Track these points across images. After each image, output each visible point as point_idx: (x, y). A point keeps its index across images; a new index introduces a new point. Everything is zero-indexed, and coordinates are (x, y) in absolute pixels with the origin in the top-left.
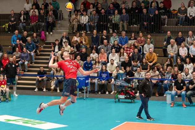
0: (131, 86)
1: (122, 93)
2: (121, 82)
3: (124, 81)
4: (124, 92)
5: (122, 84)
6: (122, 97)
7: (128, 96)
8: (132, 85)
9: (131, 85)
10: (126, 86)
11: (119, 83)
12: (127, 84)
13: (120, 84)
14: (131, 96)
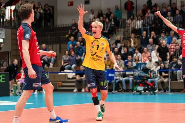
0: (149, 76)
1: (141, 84)
2: (139, 72)
3: (142, 71)
4: (143, 84)
5: (140, 74)
6: (140, 88)
7: (146, 87)
8: (151, 75)
9: (149, 74)
10: (144, 76)
11: (137, 73)
12: (145, 74)
13: (139, 74)
14: (150, 87)
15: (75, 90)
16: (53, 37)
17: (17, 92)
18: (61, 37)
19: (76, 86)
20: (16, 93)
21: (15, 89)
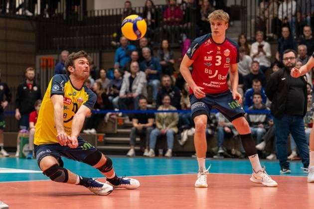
15: (131, 153)
16: (86, 37)
17: (25, 151)
18: (104, 36)
19: (131, 143)
20: (23, 152)
21: (22, 145)
